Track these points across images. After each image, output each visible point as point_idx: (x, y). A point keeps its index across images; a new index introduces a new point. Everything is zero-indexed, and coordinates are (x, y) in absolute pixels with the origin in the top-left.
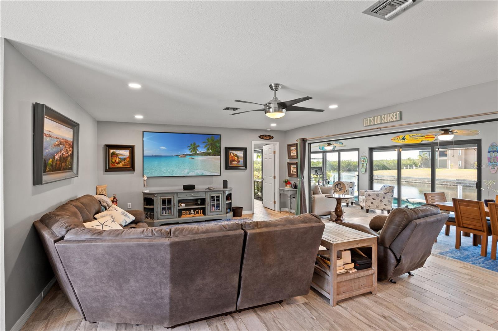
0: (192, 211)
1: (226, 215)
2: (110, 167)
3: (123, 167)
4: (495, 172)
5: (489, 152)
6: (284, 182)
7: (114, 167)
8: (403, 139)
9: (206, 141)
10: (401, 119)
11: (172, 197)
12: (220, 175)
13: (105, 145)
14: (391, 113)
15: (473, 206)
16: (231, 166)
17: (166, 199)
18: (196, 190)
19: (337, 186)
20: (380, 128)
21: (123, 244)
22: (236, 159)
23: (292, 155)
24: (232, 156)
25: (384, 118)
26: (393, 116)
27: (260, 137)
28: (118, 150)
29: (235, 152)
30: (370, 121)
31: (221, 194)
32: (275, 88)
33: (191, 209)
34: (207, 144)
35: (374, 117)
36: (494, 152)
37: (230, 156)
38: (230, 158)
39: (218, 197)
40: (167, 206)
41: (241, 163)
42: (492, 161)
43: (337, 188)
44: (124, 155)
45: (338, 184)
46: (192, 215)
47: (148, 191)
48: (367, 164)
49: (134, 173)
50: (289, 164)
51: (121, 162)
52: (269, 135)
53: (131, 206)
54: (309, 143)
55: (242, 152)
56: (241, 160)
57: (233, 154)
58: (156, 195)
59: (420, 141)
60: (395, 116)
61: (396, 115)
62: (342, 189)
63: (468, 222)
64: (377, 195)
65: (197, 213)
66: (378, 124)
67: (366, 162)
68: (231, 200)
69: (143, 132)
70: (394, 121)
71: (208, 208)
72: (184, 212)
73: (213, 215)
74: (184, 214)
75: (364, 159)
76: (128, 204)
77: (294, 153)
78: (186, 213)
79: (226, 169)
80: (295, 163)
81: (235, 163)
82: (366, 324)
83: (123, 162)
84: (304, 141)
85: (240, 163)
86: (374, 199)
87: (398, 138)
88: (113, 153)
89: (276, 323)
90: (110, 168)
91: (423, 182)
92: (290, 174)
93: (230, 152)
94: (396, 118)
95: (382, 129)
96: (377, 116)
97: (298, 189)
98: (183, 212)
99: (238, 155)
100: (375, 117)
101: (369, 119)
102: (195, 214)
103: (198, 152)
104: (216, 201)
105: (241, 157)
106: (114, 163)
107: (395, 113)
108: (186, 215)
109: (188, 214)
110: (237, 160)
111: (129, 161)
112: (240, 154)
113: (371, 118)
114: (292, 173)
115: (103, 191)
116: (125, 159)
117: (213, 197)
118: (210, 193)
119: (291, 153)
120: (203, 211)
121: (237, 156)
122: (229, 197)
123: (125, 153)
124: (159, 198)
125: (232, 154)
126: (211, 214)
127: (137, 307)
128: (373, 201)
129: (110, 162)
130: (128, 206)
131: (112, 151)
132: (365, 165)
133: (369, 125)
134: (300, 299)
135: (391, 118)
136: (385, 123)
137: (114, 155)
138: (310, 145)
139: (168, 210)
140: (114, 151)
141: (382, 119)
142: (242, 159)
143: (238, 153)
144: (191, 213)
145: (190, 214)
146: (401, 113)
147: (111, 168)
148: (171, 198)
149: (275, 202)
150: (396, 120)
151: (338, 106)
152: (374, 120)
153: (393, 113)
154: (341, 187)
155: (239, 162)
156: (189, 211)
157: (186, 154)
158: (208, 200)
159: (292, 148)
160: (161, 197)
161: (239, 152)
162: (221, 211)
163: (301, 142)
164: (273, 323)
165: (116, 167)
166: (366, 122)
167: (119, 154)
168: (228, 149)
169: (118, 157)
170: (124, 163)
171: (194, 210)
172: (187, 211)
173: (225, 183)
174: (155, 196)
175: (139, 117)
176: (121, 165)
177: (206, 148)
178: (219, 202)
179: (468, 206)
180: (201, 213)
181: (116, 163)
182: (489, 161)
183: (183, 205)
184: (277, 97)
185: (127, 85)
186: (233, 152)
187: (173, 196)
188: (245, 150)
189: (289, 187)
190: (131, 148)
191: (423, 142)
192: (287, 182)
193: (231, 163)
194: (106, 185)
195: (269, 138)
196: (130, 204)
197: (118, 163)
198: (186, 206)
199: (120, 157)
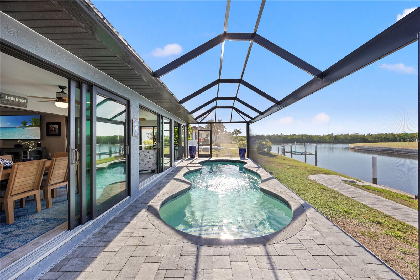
9: (31, 119)
12: (40, 139)
16: (50, 134)
34: (32, 121)
37: (50, 128)
41: (57, 132)
55: (58, 125)
56: (57, 130)
57: (52, 127)
79: (47, 136)
81: (53, 132)
93: (50, 125)
99: (55, 127)
103: (27, 125)
105: (56, 128)
110: (54, 130)
112: (57, 126)
121: (54, 128)
157: (20, 126)
161: (55, 125)
168: (48, 124)
177: (32, 123)
186: (52, 125)
188: (60, 124)
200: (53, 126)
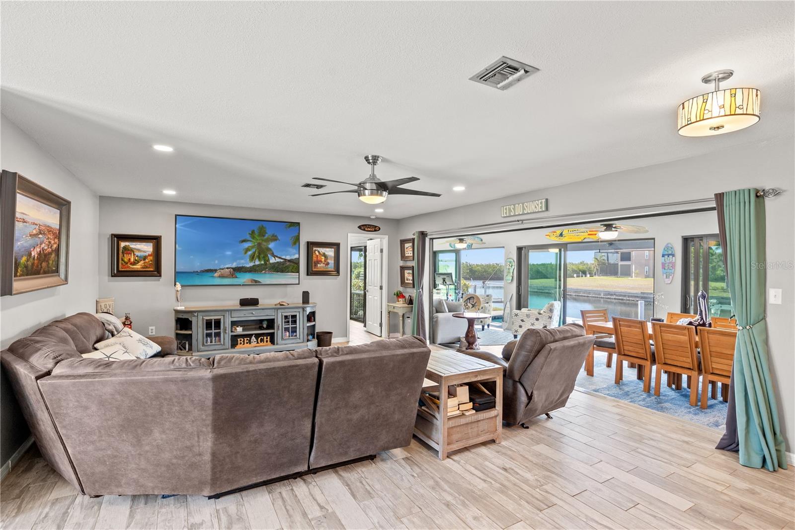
0: (253, 338)
1: (306, 344)
2: (120, 269)
3: (142, 269)
4: (670, 282)
5: (663, 256)
6: (395, 295)
7: (127, 269)
8: (561, 235)
10: (547, 209)
11: (222, 317)
12: (299, 284)
13: (112, 235)
14: (535, 201)
15: (636, 327)
16: (316, 270)
17: (212, 320)
18: (259, 306)
19: (468, 300)
20: (522, 221)
21: (143, 379)
22: (323, 260)
23: (406, 255)
24: (317, 256)
25: (527, 207)
26: (538, 205)
27: (360, 227)
28: (134, 243)
29: (321, 249)
30: (510, 209)
31: (299, 312)
32: (373, 160)
33: (252, 335)
35: (514, 205)
36: (668, 255)
37: (314, 256)
38: (315, 259)
39: (294, 317)
40: (213, 331)
41: (331, 266)
42: (666, 268)
43: (469, 304)
44: (144, 252)
45: (471, 298)
46: (254, 344)
47: (184, 308)
48: (514, 269)
49: (161, 280)
50: (403, 269)
51: (138, 262)
52: (373, 226)
53: (154, 331)
54: (430, 239)
55: (333, 249)
56: (331, 262)
57: (319, 252)
58: (196, 314)
59: (582, 238)
60: (540, 205)
61: (541, 203)
62: (476, 304)
63: (631, 348)
64: (527, 315)
65: (262, 340)
66: (519, 215)
67: (513, 267)
68: (314, 321)
69: (176, 216)
70: (538, 212)
71: (279, 333)
72: (241, 340)
73: (286, 344)
74: (241, 343)
75: (510, 262)
76: (150, 328)
77: (409, 253)
78: (244, 341)
79: (308, 275)
80: (411, 267)
81: (321, 266)
82: (480, 478)
83: (142, 262)
84: (423, 235)
85: (329, 266)
86: (522, 321)
87: (555, 234)
88: (125, 248)
89: (363, 484)
90: (119, 271)
91: (598, 296)
92: (403, 282)
93: (314, 249)
94: (541, 208)
95: (524, 222)
96: (519, 204)
97: (414, 306)
98: (239, 340)
99: (326, 253)
100: (516, 205)
101: (508, 207)
102: (258, 343)
104: (290, 323)
105: (331, 256)
106: (127, 263)
107: (540, 201)
108: (244, 344)
109: (247, 343)
110: (325, 261)
111: (151, 261)
112: (330, 252)
113: (511, 205)
114: (406, 281)
115: (108, 307)
116: (145, 258)
117: (286, 317)
118: (283, 311)
119: (406, 252)
120: (270, 338)
121: (324, 255)
122: (311, 317)
123: (145, 247)
124: (200, 318)
125: (316, 252)
126: (284, 342)
127: (163, 469)
128: (522, 324)
129: (120, 261)
130: (150, 331)
131: (123, 244)
132: (511, 271)
133: (508, 215)
134: (398, 452)
135: (536, 207)
136: (528, 213)
137: (127, 250)
138: (433, 241)
139: (214, 337)
140: (127, 244)
141: (524, 209)
142: (333, 259)
143: (325, 251)
144: (252, 341)
145: (250, 344)
146: (547, 200)
147: (122, 271)
148: (220, 319)
149: (381, 325)
150: (541, 210)
151: (466, 188)
152: (514, 209)
153: (538, 200)
154: (475, 302)
155: (328, 264)
156: (249, 339)
158: (279, 322)
159: (407, 245)
160: (204, 318)
161: (327, 249)
162: (299, 339)
163: (419, 237)
164: (359, 484)
165: (132, 269)
166: (505, 211)
167: (135, 249)
168: (310, 245)
169: (134, 255)
170: (144, 263)
171: (257, 336)
172: (245, 339)
173: (306, 296)
174: (194, 316)
175: (170, 192)
176: (138, 267)
178: (296, 324)
179: (630, 326)
180: (267, 341)
181: (131, 264)
182: (663, 268)
183: (239, 330)
184: (375, 173)
185: (151, 146)
186: (318, 249)
187: (224, 316)
188: (336, 246)
189: (402, 302)
190: (156, 241)
191: (585, 240)
192: (400, 295)
193: (316, 265)
194: (114, 298)
195: (373, 230)
196: (154, 328)
197: (134, 264)
198: (243, 330)
199: (137, 253)
200: (322, 250)
